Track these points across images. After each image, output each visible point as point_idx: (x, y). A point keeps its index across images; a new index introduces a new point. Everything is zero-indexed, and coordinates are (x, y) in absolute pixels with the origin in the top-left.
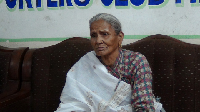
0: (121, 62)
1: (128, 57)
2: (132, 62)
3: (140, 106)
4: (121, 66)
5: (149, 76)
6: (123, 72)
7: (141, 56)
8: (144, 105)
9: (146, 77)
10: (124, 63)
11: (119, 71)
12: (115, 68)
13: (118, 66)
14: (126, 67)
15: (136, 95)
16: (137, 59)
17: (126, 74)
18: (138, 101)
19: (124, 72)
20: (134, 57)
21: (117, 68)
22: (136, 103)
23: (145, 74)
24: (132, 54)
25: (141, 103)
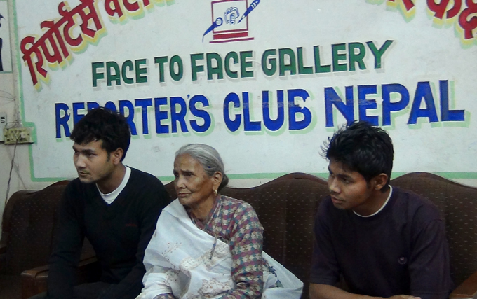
0: (218, 215)
1: (228, 208)
2: (233, 214)
3: (243, 279)
4: (217, 220)
5: (257, 235)
6: (219, 229)
7: (246, 205)
8: (249, 278)
9: (253, 236)
10: (222, 216)
11: (214, 227)
12: (208, 223)
13: (213, 220)
14: (225, 222)
15: (238, 262)
16: (240, 210)
17: (224, 232)
18: (241, 272)
19: (221, 230)
20: (235, 208)
21: (210, 224)
22: (237, 274)
23: (252, 232)
24: (233, 203)
25: (245, 274)
